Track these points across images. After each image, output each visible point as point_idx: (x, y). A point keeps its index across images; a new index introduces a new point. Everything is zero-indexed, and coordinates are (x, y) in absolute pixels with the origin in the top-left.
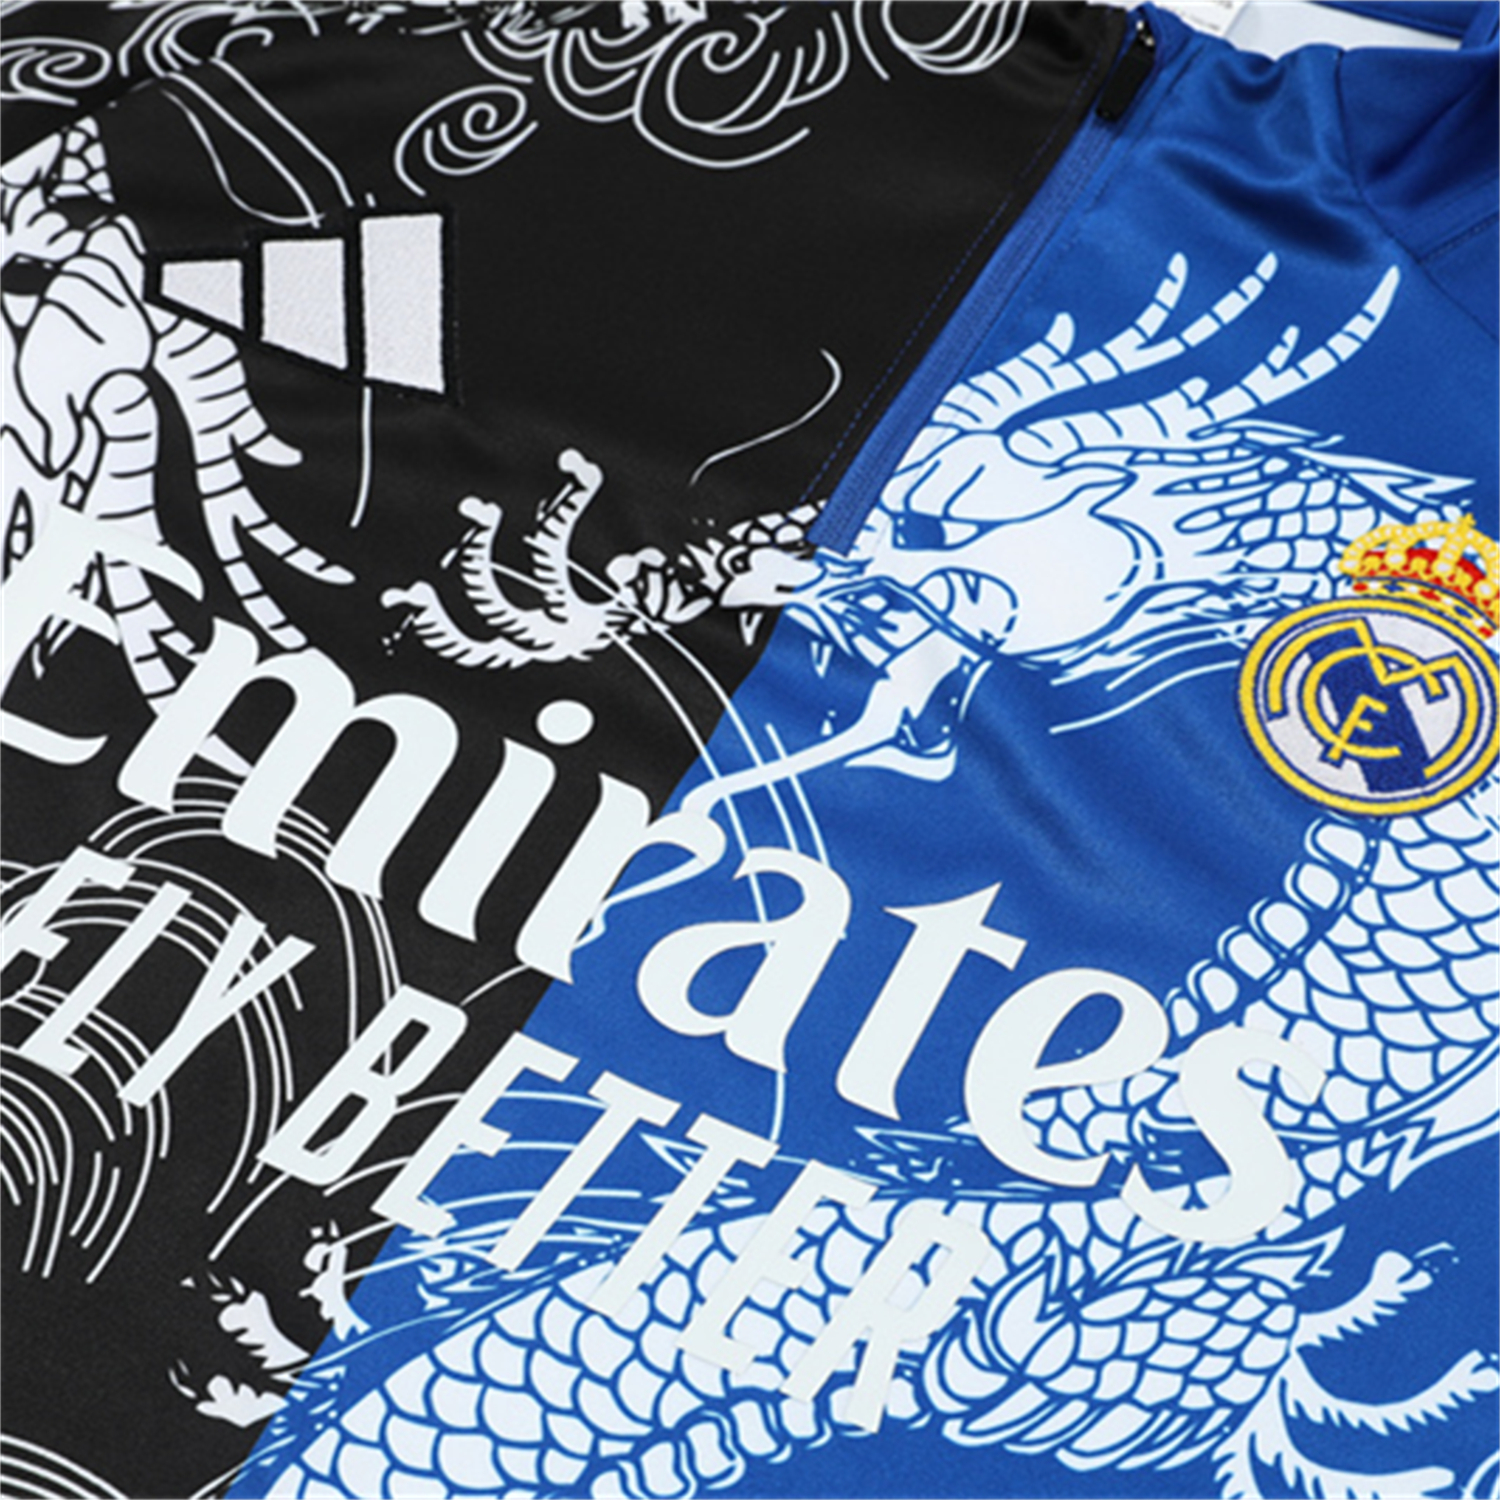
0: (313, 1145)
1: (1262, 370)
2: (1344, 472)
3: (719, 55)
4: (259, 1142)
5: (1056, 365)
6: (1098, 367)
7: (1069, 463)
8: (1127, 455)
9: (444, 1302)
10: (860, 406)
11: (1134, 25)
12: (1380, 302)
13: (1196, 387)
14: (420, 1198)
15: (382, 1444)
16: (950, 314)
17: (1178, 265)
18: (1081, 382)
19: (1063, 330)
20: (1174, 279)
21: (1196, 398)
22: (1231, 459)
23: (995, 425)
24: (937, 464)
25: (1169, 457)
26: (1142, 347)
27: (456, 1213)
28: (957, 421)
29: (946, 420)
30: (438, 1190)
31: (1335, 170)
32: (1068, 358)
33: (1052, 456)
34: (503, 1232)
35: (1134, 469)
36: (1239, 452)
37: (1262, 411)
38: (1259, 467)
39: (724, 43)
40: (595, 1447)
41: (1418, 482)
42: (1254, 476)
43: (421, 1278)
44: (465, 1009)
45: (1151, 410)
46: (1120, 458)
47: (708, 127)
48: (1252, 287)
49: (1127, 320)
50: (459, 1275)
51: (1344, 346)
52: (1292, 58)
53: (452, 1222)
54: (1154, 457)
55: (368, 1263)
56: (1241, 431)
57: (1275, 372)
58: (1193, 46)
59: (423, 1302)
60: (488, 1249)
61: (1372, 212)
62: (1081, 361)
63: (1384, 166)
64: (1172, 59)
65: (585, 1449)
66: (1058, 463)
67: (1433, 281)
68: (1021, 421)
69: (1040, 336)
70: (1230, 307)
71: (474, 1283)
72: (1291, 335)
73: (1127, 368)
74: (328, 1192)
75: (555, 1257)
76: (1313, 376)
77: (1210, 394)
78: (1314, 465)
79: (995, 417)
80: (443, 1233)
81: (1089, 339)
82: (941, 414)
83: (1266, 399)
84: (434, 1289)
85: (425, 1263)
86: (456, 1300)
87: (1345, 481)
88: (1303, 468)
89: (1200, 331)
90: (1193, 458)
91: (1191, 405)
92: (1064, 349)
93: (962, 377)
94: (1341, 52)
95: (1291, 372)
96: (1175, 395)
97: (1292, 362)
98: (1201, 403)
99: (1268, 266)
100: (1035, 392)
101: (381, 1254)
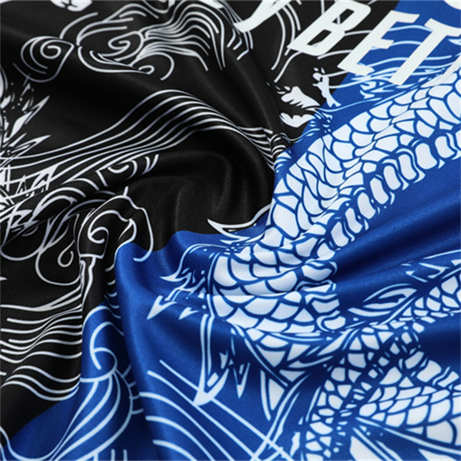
0: (311, 43)
4: (288, 42)
9: (373, 96)
14: (358, 63)
15: (351, 141)
27: (374, 67)
30: (366, 60)
34: (395, 72)
40: (438, 124)
43: (361, 89)
44: (370, 6)
50: (378, 86)
53: (373, 70)
55: (338, 84)
59: (363, 96)
60: (389, 77)
65: (434, 124)
71: (384, 89)
74: (319, 58)
75: (418, 80)
80: (369, 74)
84: (368, 92)
85: (363, 84)
86: (377, 95)
101: (343, 82)
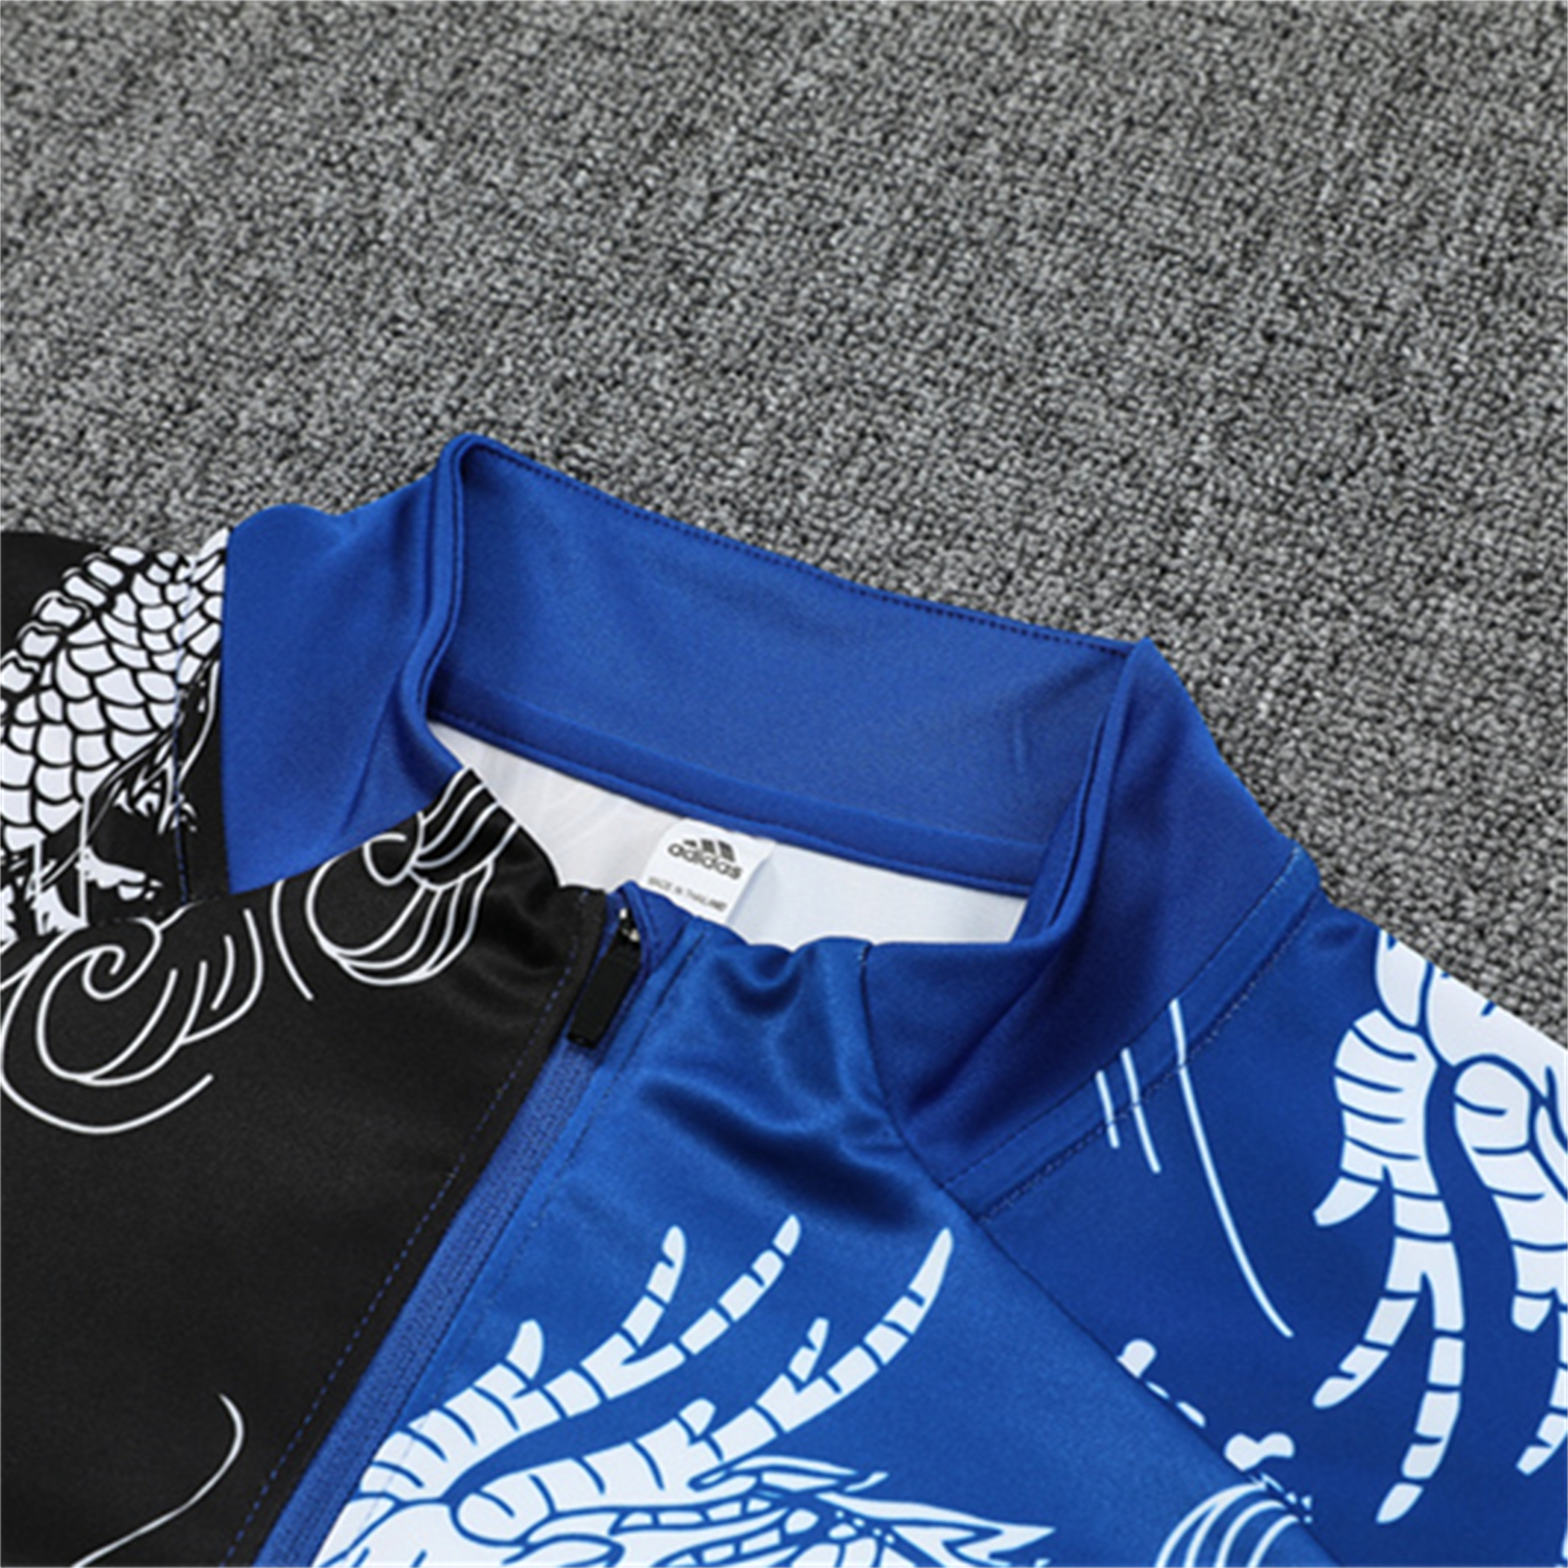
1: (783, 1382)
2: (887, 1525)
3: (102, 979)
5: (520, 1394)
6: (574, 1394)
7: (534, 1538)
8: (612, 1518)
10: (267, 1476)
11: (617, 912)
12: (929, 1279)
13: (699, 1412)
16: (388, 1328)
17: (675, 1243)
18: (552, 1417)
19: (528, 1346)
20: (670, 1263)
21: (698, 1429)
22: (746, 1515)
23: (439, 1492)
24: (365, 1553)
25: (665, 1518)
26: (630, 1360)
28: (391, 1490)
29: (378, 1488)
31: (865, 1107)
32: (534, 1384)
33: (513, 1529)
35: (619, 1539)
36: (755, 1505)
37: (784, 1443)
38: (780, 1524)
39: (109, 958)
41: (983, 1534)
42: (773, 1538)
45: (641, 1450)
46: (601, 1525)
47: (87, 1079)
48: (769, 1266)
49: (610, 1323)
51: (886, 1342)
52: (810, 951)
54: (646, 1519)
56: (756, 1473)
57: (799, 1385)
58: (688, 939)
61: (916, 1157)
62: (551, 1387)
63: (927, 1092)
64: (662, 961)
66: (521, 1540)
67: (997, 1246)
68: (473, 1481)
69: (499, 1356)
70: (741, 1297)
72: (819, 1331)
73: (612, 1393)
76: (848, 1388)
77: (718, 1422)
78: (850, 1517)
79: (440, 1477)
81: (563, 1355)
82: (372, 1480)
83: (788, 1425)
87: (890, 1539)
88: (836, 1523)
89: (704, 1332)
90: (695, 1518)
91: (694, 1439)
92: (531, 1372)
93: (399, 1423)
94: (869, 947)
95: (820, 1383)
96: (674, 1425)
97: (821, 1370)
98: (706, 1436)
99: (789, 1235)
100: (495, 1435)
